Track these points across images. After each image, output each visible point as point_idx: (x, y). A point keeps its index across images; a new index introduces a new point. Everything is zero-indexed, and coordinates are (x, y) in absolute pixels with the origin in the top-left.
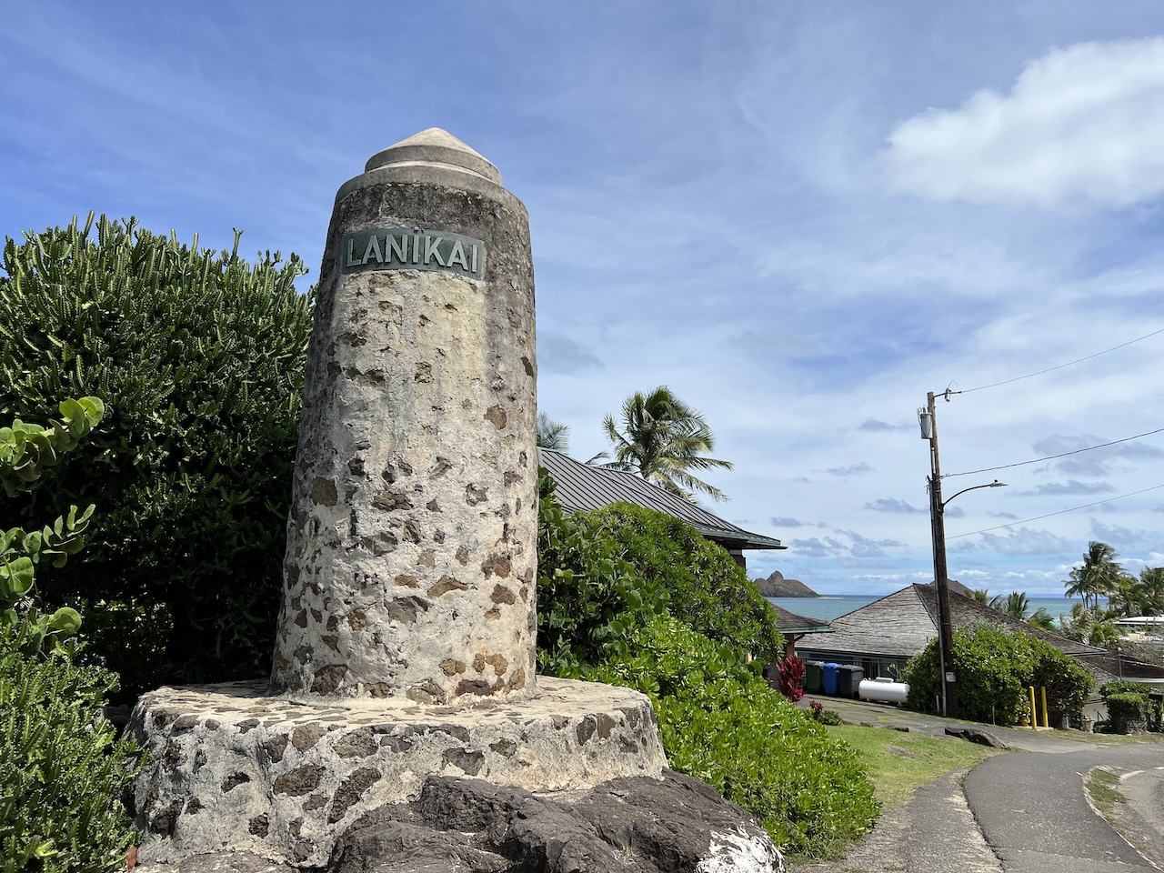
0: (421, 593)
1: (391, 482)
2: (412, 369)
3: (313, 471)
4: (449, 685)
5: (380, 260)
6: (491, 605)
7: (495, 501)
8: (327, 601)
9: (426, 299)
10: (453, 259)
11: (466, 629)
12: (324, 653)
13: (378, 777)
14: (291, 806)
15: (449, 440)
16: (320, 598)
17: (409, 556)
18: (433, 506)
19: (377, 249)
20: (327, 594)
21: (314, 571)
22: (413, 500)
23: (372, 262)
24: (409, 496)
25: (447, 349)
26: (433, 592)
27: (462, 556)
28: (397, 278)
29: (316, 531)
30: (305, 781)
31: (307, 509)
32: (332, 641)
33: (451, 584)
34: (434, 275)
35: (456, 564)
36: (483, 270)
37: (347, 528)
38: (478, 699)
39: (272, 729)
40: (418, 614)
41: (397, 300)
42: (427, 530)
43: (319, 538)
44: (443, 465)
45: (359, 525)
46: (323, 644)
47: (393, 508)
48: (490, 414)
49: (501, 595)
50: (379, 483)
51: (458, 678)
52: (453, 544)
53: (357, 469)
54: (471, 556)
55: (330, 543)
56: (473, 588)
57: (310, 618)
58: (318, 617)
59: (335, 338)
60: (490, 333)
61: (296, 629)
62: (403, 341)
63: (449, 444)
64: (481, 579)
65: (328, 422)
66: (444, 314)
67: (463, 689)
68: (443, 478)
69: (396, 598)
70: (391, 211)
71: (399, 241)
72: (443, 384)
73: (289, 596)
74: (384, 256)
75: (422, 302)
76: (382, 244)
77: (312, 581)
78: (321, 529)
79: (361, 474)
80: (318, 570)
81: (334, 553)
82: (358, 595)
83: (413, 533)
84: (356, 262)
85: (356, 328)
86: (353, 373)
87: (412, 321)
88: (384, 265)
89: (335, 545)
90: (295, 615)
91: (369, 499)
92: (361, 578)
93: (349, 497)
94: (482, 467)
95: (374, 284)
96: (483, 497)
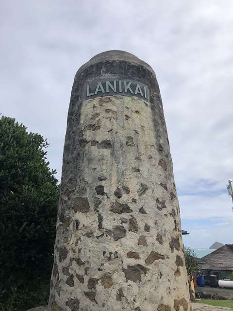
0: (142, 262)
1: (119, 197)
5: (103, 91)
7: (169, 208)
9: (127, 108)
12: (86, 304)
15: (145, 174)
16: (83, 268)
17: (133, 240)
18: (142, 211)
19: (102, 87)
20: (87, 265)
21: (77, 251)
23: (100, 93)
24: (130, 205)
25: (139, 130)
26: (148, 261)
27: (160, 239)
28: (113, 99)
29: (77, 228)
31: (71, 215)
32: (91, 296)
34: (129, 98)
35: (157, 243)
36: (149, 98)
37: (96, 225)
41: (114, 108)
42: (141, 225)
43: (80, 232)
44: (144, 189)
45: (103, 223)
50: (113, 198)
52: (154, 232)
53: (100, 190)
54: (164, 239)
55: (86, 234)
56: (168, 258)
57: (76, 280)
58: (81, 279)
59: (83, 128)
62: (119, 127)
65: (82, 168)
68: (145, 195)
69: (128, 266)
70: (107, 72)
71: (112, 83)
72: (139, 147)
73: (60, 265)
74: (105, 90)
75: (125, 109)
76: (104, 85)
77: (76, 256)
78: (80, 226)
79: (103, 194)
80: (80, 251)
81: (89, 240)
82: (106, 265)
83: (134, 227)
84: (91, 94)
85: (94, 122)
86: (94, 143)
87: (122, 118)
88: (106, 94)
89: (89, 235)
90: (66, 278)
91: (108, 207)
92: (107, 254)
93: (96, 206)
94: (161, 189)
95: (102, 102)
96: (164, 205)
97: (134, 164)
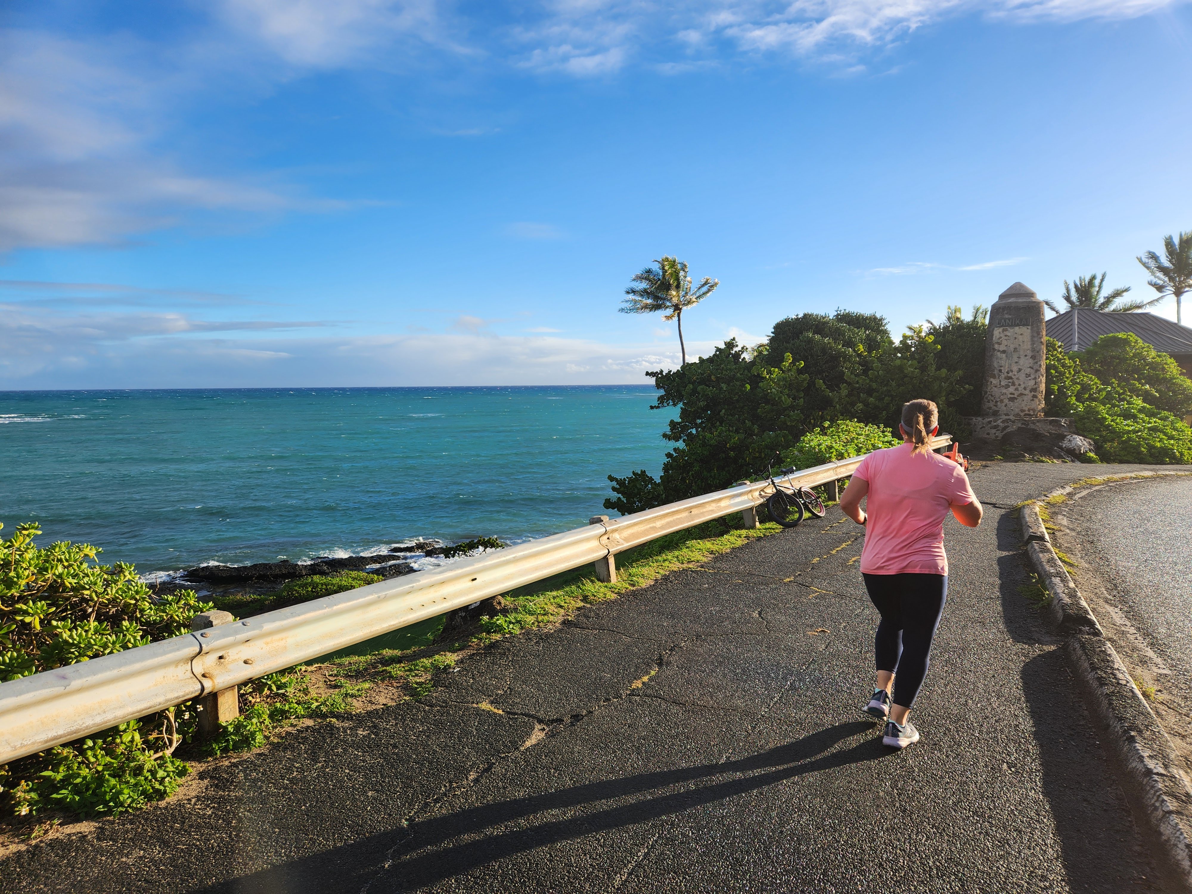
0: (1016, 396)
1: (1008, 374)
2: (1013, 350)
3: (990, 371)
4: (1022, 414)
6: (1032, 398)
7: (1033, 377)
8: (994, 398)
10: (1022, 323)
11: (1026, 403)
13: (1009, 427)
14: (994, 431)
17: (1013, 389)
18: (1018, 379)
22: (1013, 377)
23: (1003, 326)
25: (1021, 344)
27: (1025, 388)
28: (1009, 329)
29: (991, 384)
30: (996, 427)
31: (989, 379)
33: (1022, 394)
34: (1017, 328)
35: (1023, 390)
36: (1030, 324)
37: (999, 383)
38: (1028, 417)
39: (989, 420)
40: (1015, 400)
41: (1009, 334)
42: (1017, 383)
44: (1020, 370)
45: (1001, 383)
46: (994, 406)
47: (1009, 379)
48: (1032, 357)
49: (1034, 396)
50: (1006, 374)
51: (1024, 413)
52: (1023, 386)
53: (1000, 371)
54: (1027, 388)
55: (995, 386)
57: (991, 401)
58: (993, 401)
59: (994, 343)
60: (1032, 338)
61: (987, 404)
62: (1011, 343)
63: (1022, 365)
64: (1030, 394)
65: (993, 361)
66: (1020, 336)
67: (1026, 415)
68: (1020, 372)
69: (1010, 397)
70: (1007, 314)
71: (1009, 320)
72: (1020, 352)
73: (985, 397)
74: (1005, 324)
75: (1015, 334)
76: (1005, 321)
77: (991, 394)
79: (1002, 372)
80: (992, 392)
81: (996, 388)
82: (1002, 397)
83: (1013, 384)
84: (999, 326)
85: (999, 341)
86: (999, 351)
87: (1012, 339)
88: (1006, 326)
90: (987, 401)
91: (1003, 377)
92: (1002, 393)
93: (999, 377)
94: (1029, 369)
95: (1003, 331)
96: (1029, 376)
97: (1016, 360)
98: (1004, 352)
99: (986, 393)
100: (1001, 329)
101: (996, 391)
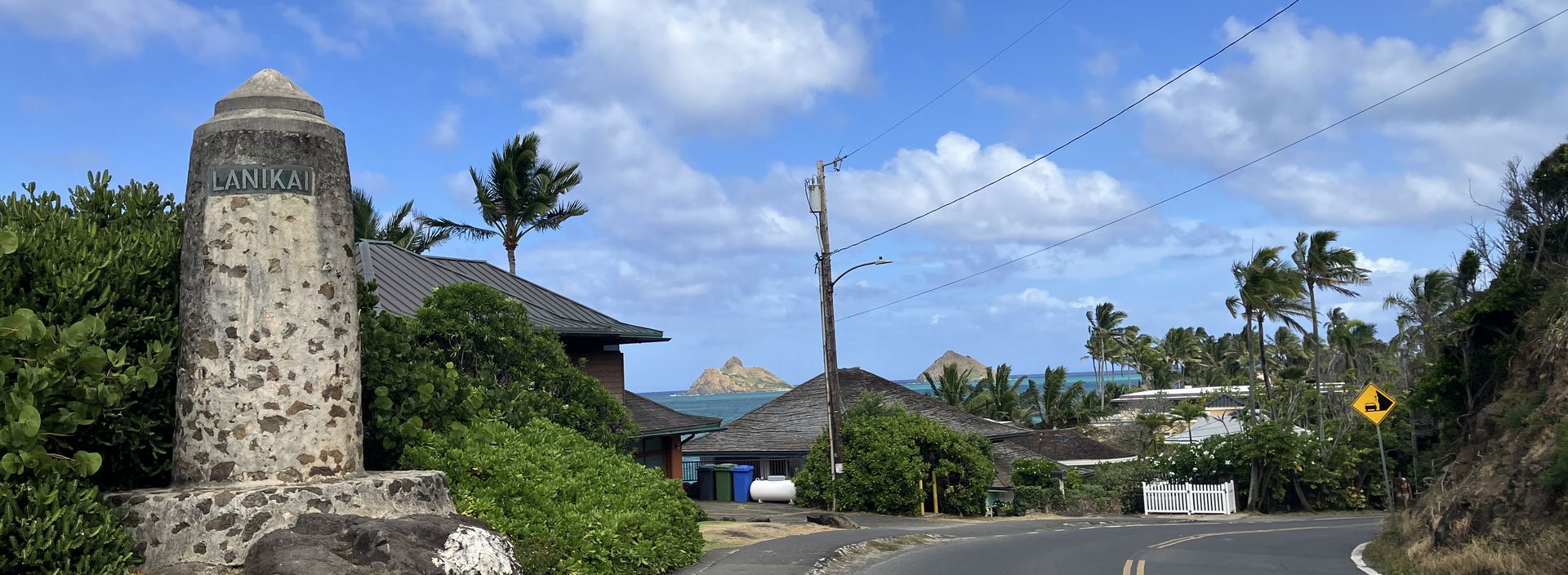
0: (282, 413)
1: (257, 342)
2: (266, 265)
3: (199, 336)
4: (305, 470)
5: (238, 187)
6: (329, 418)
7: (329, 350)
8: (216, 423)
9: (273, 214)
10: (291, 183)
11: (314, 435)
12: (217, 456)
13: (270, 517)
14: (218, 536)
15: (294, 311)
16: (212, 421)
17: (272, 390)
18: (286, 357)
19: (236, 180)
20: (216, 418)
21: (205, 403)
22: (272, 352)
23: (232, 190)
24: (269, 350)
25: (290, 248)
26: (290, 412)
27: (309, 388)
28: (252, 200)
29: (204, 376)
30: (226, 522)
31: (195, 361)
32: (222, 448)
33: (299, 407)
34: (277, 197)
35: (304, 393)
36: (313, 189)
37: (228, 374)
38: (324, 478)
39: (200, 497)
40: (281, 427)
41: (253, 216)
42: (283, 371)
43: (207, 381)
44: (291, 330)
45: (235, 372)
46: (215, 450)
47: (258, 359)
48: (322, 290)
49: (336, 411)
50: (249, 343)
51: (311, 465)
52: (301, 380)
53: (232, 333)
54: (314, 387)
55: (216, 384)
56: (317, 408)
57: (204, 434)
58: (211, 433)
59: (208, 243)
60: (320, 233)
61: (195, 442)
62: (259, 245)
63: (296, 313)
64: (322, 403)
65: (207, 302)
66: (286, 224)
67: (315, 471)
68: (292, 337)
69: (265, 418)
70: (243, 152)
71: (251, 173)
72: (288, 272)
73: (184, 420)
74: (241, 184)
75: (270, 216)
76: (239, 175)
77: (204, 409)
78: (208, 375)
79: (236, 337)
80: (208, 402)
81: (219, 390)
82: (239, 416)
83: (274, 374)
84: (220, 188)
85: (224, 237)
86: (224, 268)
87: (264, 231)
88: (242, 190)
89: (218, 385)
90: (192, 432)
91: (242, 353)
92: (240, 406)
93: (227, 352)
94: (319, 327)
95: (235, 205)
96: (320, 347)
97: (279, 297)
98: (240, 271)
99: (188, 406)
100: (227, 201)
101: (221, 402)
